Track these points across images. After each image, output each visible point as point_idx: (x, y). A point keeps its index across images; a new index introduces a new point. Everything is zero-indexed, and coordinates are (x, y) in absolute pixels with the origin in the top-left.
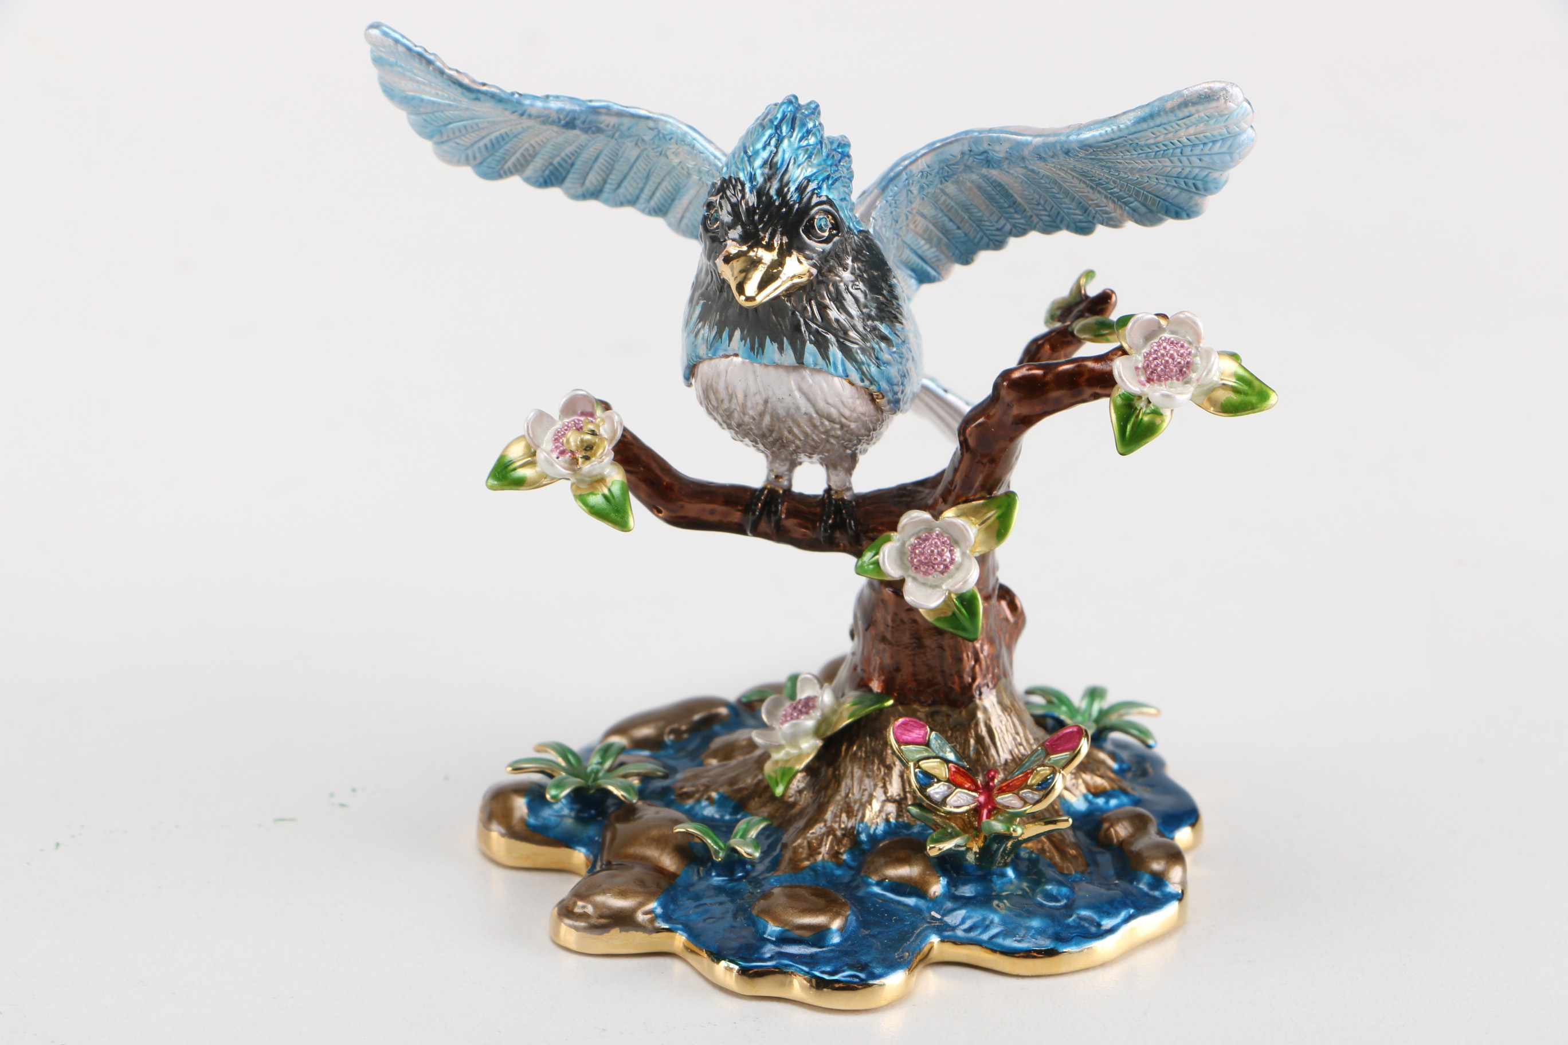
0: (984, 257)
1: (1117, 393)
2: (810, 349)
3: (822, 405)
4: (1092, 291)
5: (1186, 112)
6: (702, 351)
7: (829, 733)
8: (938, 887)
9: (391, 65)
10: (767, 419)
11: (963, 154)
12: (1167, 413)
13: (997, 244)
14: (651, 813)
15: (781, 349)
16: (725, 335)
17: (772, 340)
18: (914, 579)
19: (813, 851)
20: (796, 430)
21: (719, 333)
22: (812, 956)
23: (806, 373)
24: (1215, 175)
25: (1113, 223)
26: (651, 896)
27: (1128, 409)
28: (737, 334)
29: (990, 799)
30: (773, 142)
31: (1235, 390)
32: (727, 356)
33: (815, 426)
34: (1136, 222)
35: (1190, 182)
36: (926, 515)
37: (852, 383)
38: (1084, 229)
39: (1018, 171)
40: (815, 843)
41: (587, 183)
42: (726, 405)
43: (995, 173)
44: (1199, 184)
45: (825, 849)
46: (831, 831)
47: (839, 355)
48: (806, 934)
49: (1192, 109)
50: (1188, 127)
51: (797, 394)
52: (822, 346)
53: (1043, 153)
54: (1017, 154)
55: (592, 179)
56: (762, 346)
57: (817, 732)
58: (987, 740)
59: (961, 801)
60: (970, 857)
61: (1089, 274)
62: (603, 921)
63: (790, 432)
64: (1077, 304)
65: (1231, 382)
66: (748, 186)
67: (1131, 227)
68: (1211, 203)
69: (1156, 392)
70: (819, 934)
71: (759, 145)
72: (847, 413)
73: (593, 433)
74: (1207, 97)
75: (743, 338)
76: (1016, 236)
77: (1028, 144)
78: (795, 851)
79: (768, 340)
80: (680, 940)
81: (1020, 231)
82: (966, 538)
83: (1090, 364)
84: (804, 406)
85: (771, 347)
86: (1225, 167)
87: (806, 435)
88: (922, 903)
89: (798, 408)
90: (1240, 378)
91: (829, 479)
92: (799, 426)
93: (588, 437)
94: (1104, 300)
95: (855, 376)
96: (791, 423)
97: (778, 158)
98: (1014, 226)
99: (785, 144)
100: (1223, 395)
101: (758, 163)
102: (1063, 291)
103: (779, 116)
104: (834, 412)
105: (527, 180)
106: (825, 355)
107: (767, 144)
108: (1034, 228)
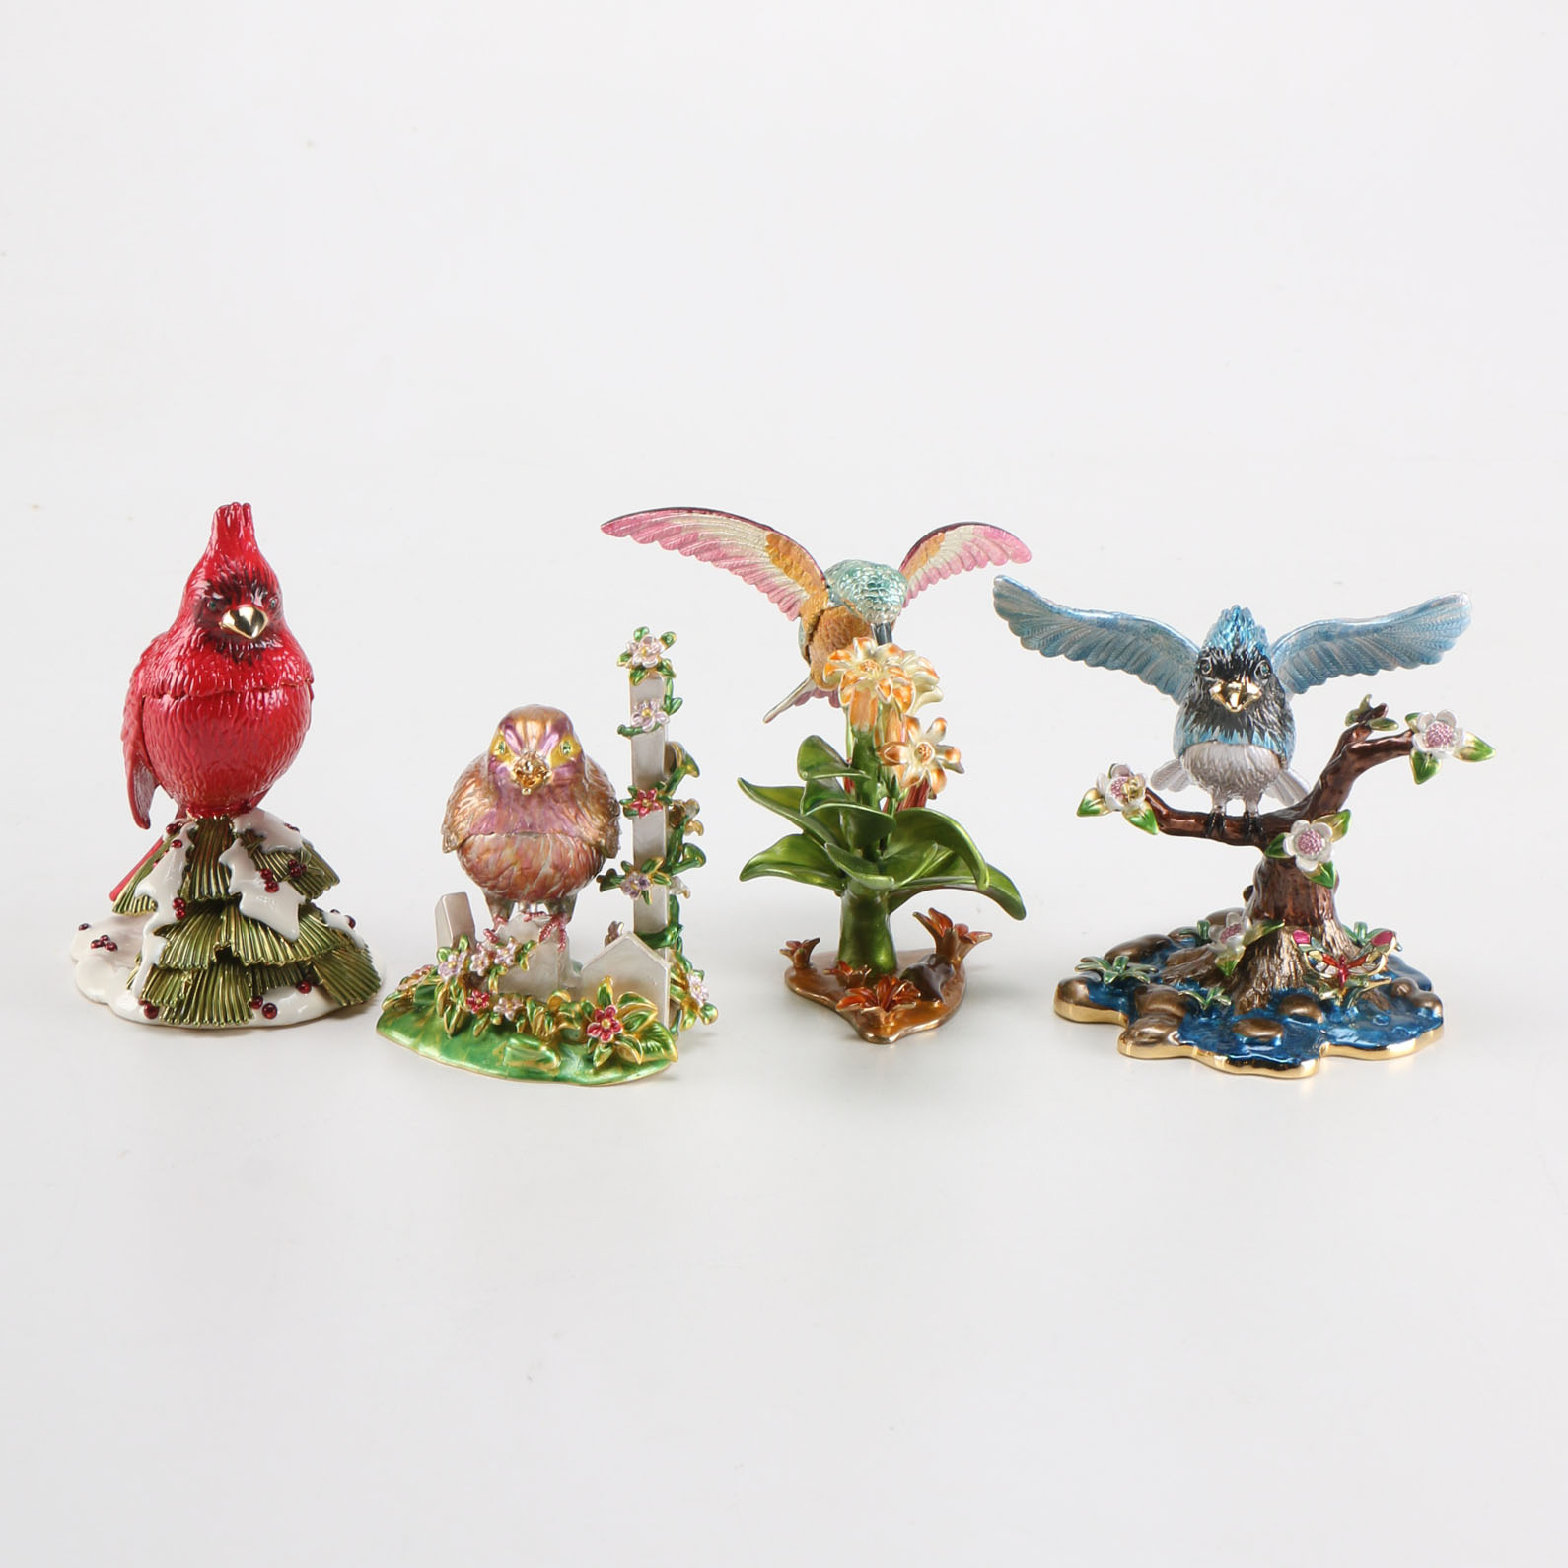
0: (1312, 689)
1: (1413, 753)
2: (1256, 733)
3: (1258, 764)
4: (1374, 704)
5: (1442, 607)
6: (1196, 738)
7: (1249, 943)
8: (1321, 1018)
9: (1006, 597)
10: (1228, 773)
11: (1315, 633)
12: (1440, 761)
13: (1320, 682)
14: (1159, 988)
15: (1241, 735)
16: (1210, 729)
17: (1237, 731)
18: (1302, 856)
19: (1250, 1003)
20: (1242, 779)
21: (1207, 728)
22: (1270, 1051)
23: (1252, 747)
24: (1451, 640)
25: (1388, 667)
26: (1173, 1027)
27: (1420, 759)
28: (1218, 728)
29: (1346, 971)
30: (1235, 628)
31: (1474, 749)
32: (1211, 741)
33: (1253, 776)
34: (1404, 666)
35: (1437, 644)
36: (1307, 822)
37: (1273, 753)
38: (1371, 672)
39: (1341, 642)
40: (1251, 999)
41: (1100, 657)
42: (1206, 767)
43: (1329, 645)
44: (1442, 645)
45: (1257, 1002)
46: (1257, 993)
47: (1270, 738)
48: (1266, 1040)
49: (1446, 605)
50: (1442, 615)
51: (1248, 760)
52: (1262, 733)
53: (1359, 632)
54: (1345, 634)
55: (1102, 656)
56: (1231, 734)
57: (1244, 943)
58: (1332, 944)
59: (1330, 972)
60: (1338, 1003)
61: (1369, 696)
62: (1153, 1040)
63: (1239, 780)
64: (1367, 712)
65: (1473, 745)
66: (1226, 651)
67: (1399, 669)
68: (1446, 655)
69: (1435, 750)
70: (1270, 1042)
71: (1228, 631)
72: (1269, 768)
73: (1135, 784)
74: (1452, 600)
75: (1221, 730)
76: (1332, 677)
77: (1352, 627)
78: (1241, 1003)
79: (1235, 731)
80: (1195, 1050)
81: (1334, 675)
82: (1328, 833)
83: (1395, 739)
84: (1250, 766)
85: (1236, 734)
86: (1456, 636)
87: (1247, 781)
88: (1314, 1025)
89: (1247, 766)
90: (1477, 743)
91: (1246, 806)
92: (1244, 776)
93: (1133, 786)
94: (1381, 709)
95: (1276, 749)
96: (1241, 775)
97: (1240, 637)
98: (1332, 672)
99: (1241, 629)
100: (1468, 752)
101: (1229, 639)
102: (1356, 706)
103: (1235, 615)
104: (1263, 768)
105: (1067, 657)
106: (1263, 738)
107: (1232, 630)
108: (1343, 673)
